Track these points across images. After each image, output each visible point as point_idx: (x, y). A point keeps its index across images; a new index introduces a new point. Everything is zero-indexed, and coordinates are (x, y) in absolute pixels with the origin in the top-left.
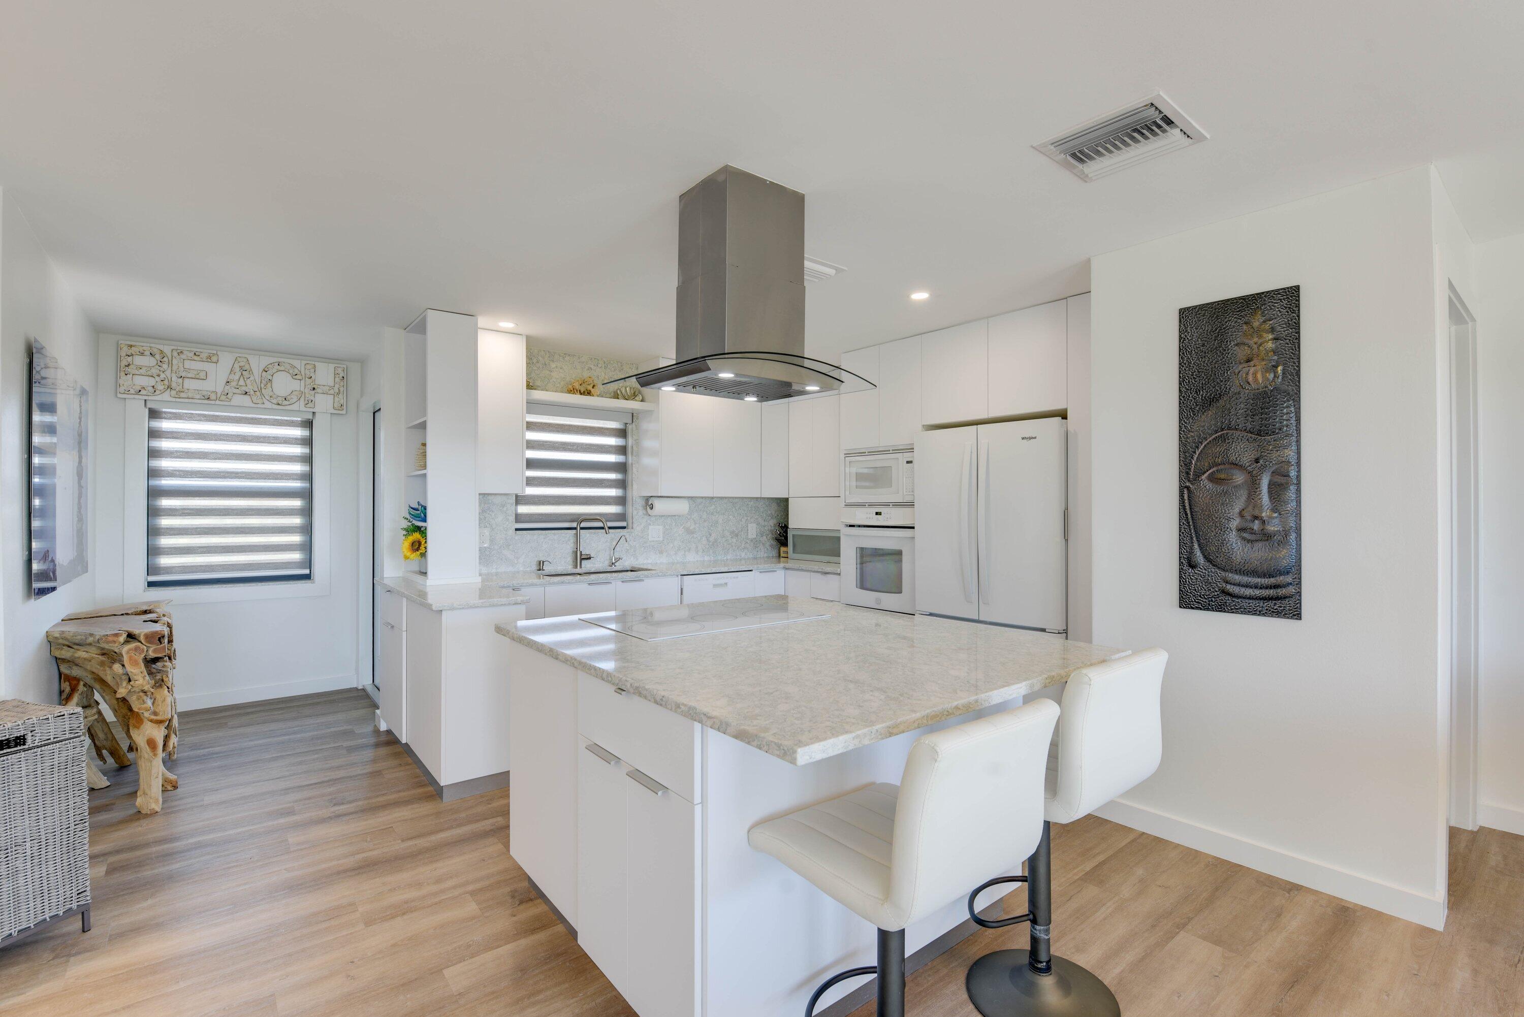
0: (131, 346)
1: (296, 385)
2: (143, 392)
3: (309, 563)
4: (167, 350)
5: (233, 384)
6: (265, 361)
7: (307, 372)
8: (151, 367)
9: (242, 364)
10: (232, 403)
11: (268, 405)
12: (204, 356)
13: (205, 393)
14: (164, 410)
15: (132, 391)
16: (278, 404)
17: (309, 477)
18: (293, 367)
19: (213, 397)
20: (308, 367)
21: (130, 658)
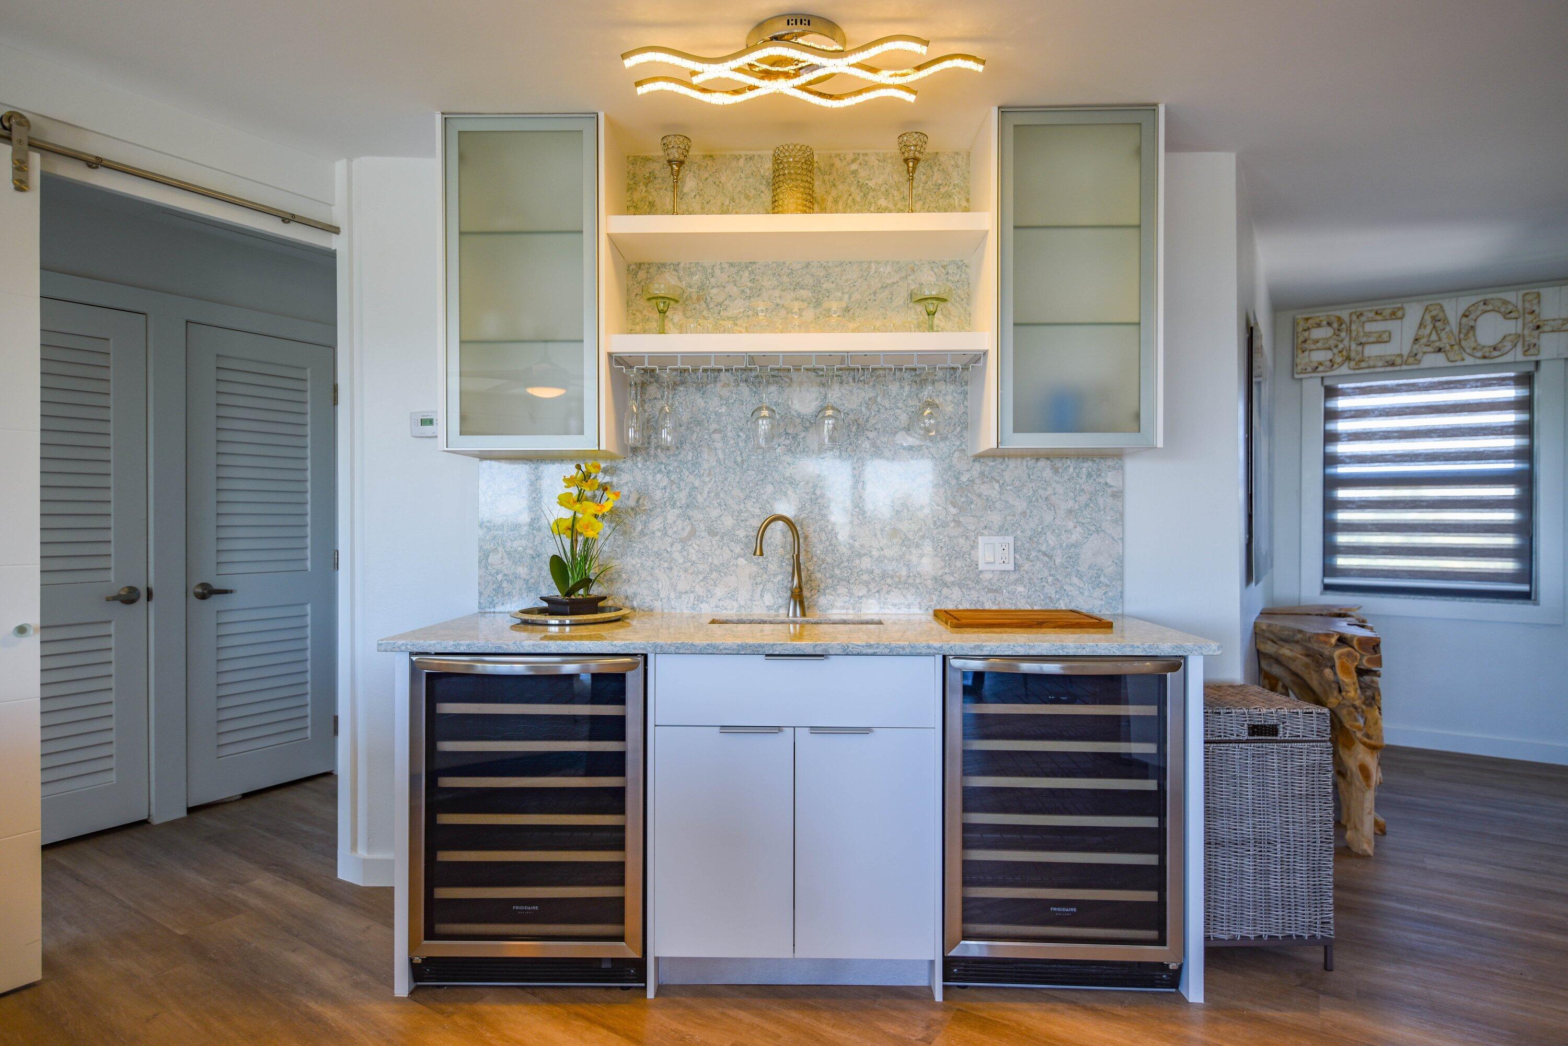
0: (1307, 319)
1: (1511, 327)
2: (1321, 368)
3: (1527, 574)
4: (1345, 314)
5: (1424, 341)
6: (1465, 303)
7: (1527, 305)
8: (1327, 339)
9: (1434, 313)
10: (1423, 365)
11: (1469, 361)
12: (1387, 313)
13: (1388, 359)
14: (1340, 386)
15: (1309, 369)
16: (1484, 357)
17: (1526, 454)
18: (1505, 302)
19: (1398, 361)
20: (1529, 297)
21: (1343, 665)
